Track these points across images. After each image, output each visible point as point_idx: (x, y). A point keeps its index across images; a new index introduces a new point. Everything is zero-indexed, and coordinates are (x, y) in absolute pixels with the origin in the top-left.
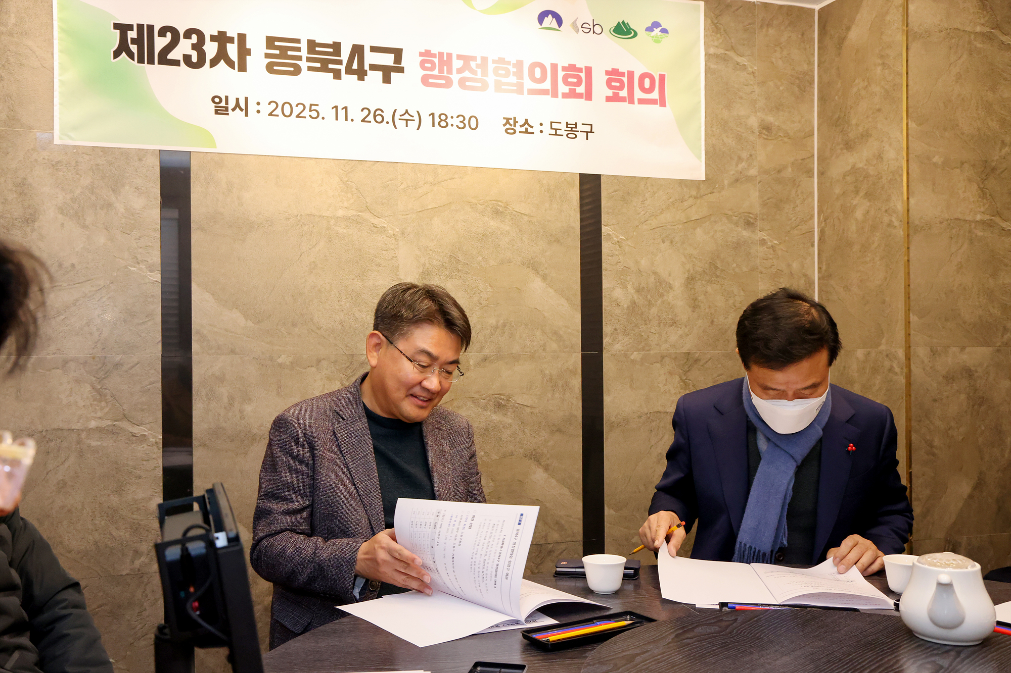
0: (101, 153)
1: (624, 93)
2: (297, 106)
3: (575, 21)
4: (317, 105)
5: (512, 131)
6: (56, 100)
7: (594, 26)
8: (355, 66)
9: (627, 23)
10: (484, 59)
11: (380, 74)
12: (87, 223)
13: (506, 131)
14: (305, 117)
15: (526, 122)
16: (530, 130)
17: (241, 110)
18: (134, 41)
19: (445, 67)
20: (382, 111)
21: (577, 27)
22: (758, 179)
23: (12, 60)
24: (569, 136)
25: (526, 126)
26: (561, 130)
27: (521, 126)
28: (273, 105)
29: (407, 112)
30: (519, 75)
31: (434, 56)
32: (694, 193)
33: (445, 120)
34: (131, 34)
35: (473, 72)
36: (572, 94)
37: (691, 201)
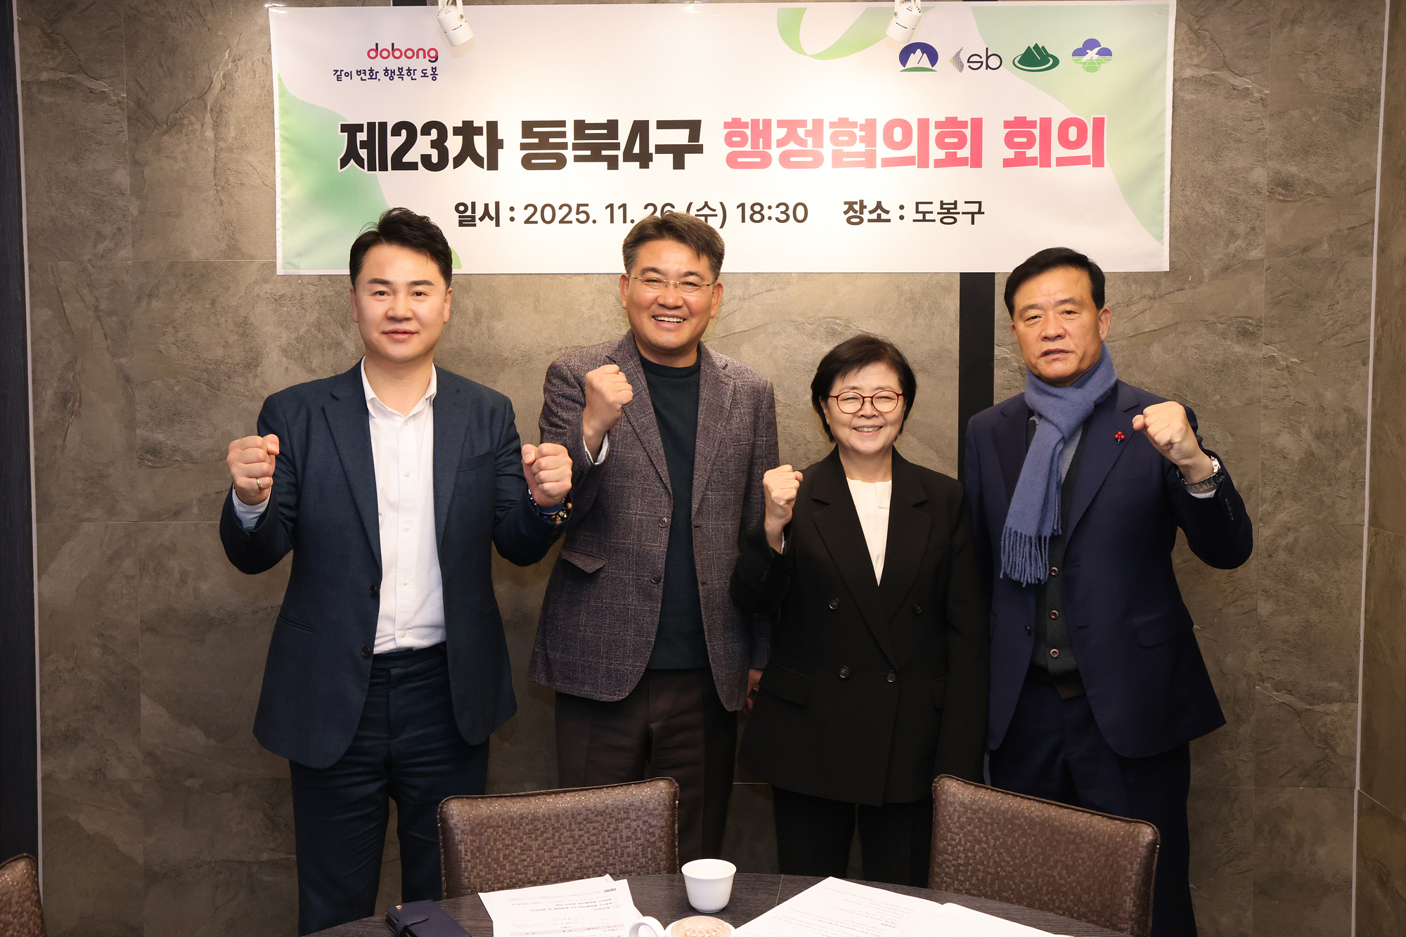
0: (329, 283)
1: (1034, 152)
2: (560, 208)
3: (959, 52)
4: (587, 205)
5: (857, 220)
6: (279, 224)
7: (988, 58)
8: (636, 150)
9: (1043, 47)
10: (818, 123)
11: (670, 157)
12: (313, 366)
13: (849, 221)
14: (571, 222)
15: (879, 205)
16: (884, 216)
17: (491, 218)
18: (363, 144)
19: (761, 140)
20: (673, 207)
21: (961, 62)
22: (1266, 264)
23: (232, 179)
24: (945, 220)
25: (879, 211)
26: (932, 212)
27: (871, 212)
28: (531, 210)
29: (706, 205)
30: (870, 140)
31: (745, 125)
32: (1149, 291)
33: (759, 212)
34: (360, 137)
35: (802, 142)
36: (951, 161)
37: (1143, 304)
